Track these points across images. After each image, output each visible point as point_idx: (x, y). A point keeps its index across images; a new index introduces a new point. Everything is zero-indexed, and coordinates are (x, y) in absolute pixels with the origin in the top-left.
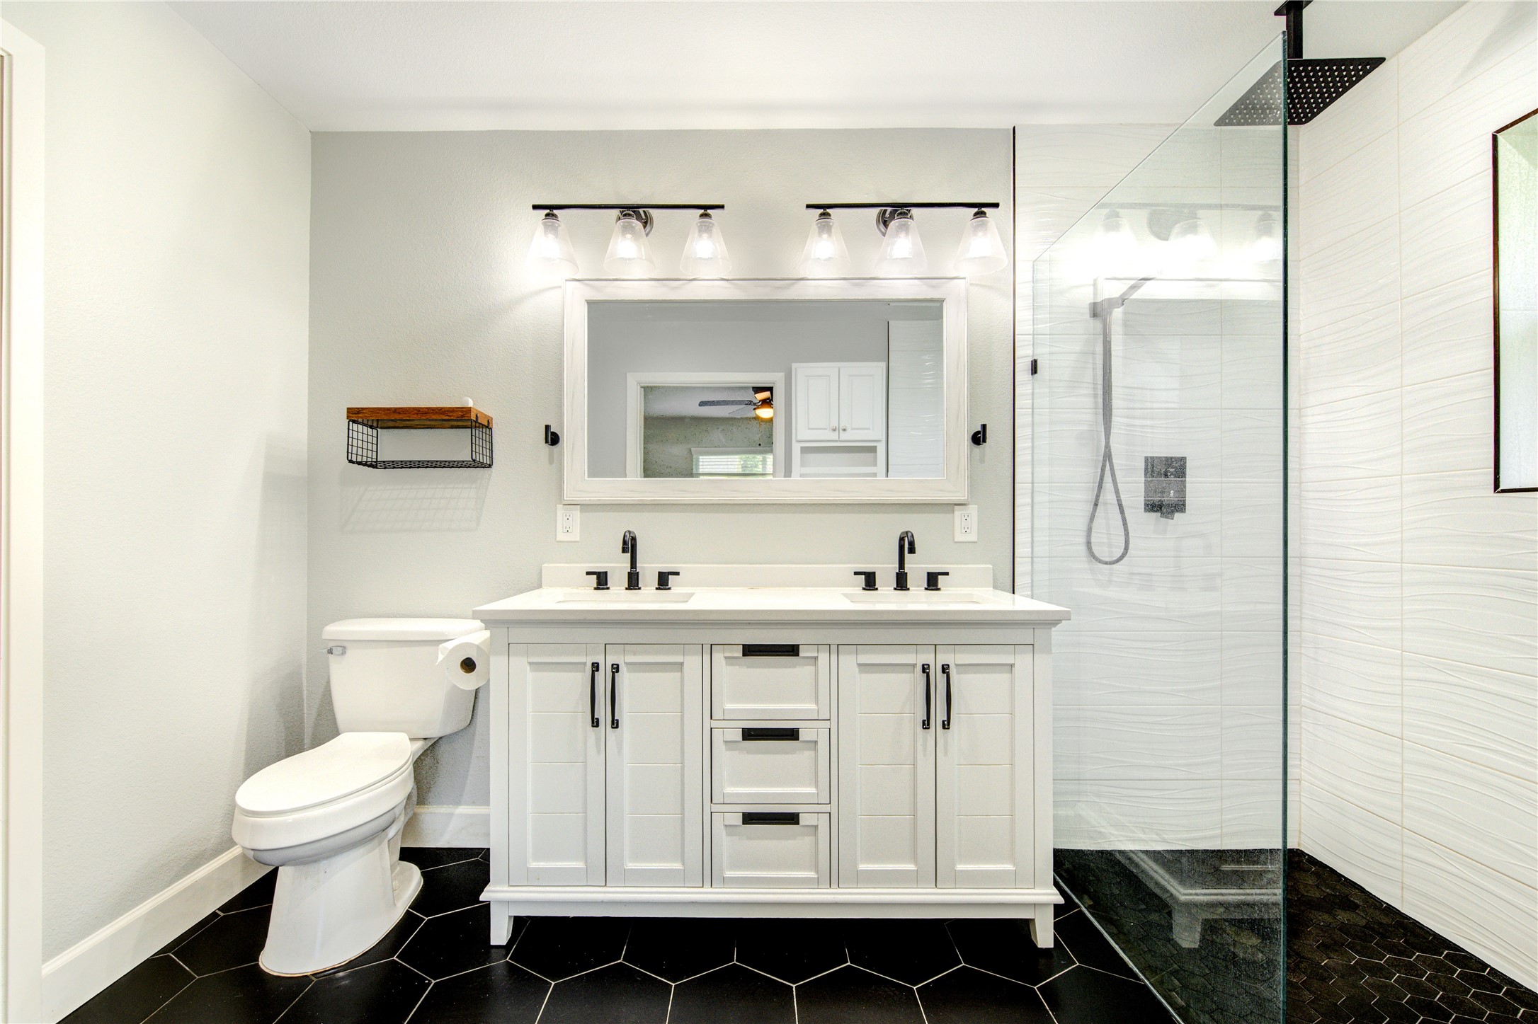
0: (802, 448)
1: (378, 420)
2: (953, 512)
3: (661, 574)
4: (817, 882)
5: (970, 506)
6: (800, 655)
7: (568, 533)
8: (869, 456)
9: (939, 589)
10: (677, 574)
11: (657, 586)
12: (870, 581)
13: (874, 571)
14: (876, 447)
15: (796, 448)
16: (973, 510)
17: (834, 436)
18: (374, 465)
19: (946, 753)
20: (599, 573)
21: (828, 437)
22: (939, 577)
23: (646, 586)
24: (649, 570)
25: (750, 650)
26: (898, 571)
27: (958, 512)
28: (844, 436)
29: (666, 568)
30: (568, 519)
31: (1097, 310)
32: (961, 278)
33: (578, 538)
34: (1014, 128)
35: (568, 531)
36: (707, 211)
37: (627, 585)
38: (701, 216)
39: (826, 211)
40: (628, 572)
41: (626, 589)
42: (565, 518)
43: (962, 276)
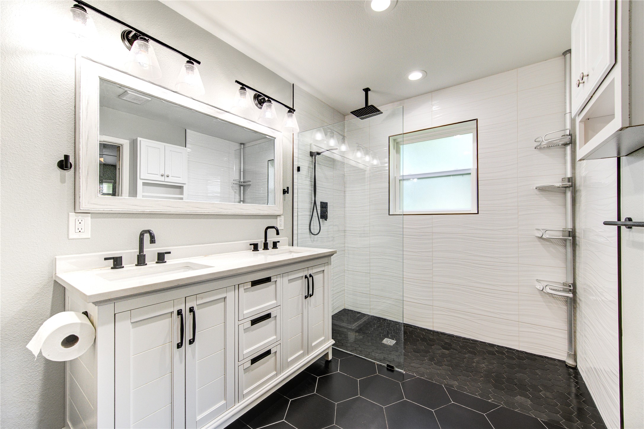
0: (143, 183)
3: (159, 254)
4: (276, 375)
5: (282, 216)
6: (271, 281)
7: (80, 233)
8: (178, 190)
9: (277, 248)
10: (169, 253)
11: (157, 262)
13: (257, 243)
14: (183, 186)
15: (140, 183)
17: (162, 179)
19: (310, 306)
20: (114, 258)
21: (158, 178)
25: (254, 283)
26: (264, 242)
27: (278, 219)
28: (167, 179)
30: (80, 223)
31: (312, 154)
32: (281, 132)
33: (89, 236)
34: (293, 84)
35: (80, 231)
36: (191, 60)
37: (136, 263)
38: (188, 62)
39: (243, 87)
40: (137, 255)
41: (136, 266)
42: (77, 223)
43: (281, 131)
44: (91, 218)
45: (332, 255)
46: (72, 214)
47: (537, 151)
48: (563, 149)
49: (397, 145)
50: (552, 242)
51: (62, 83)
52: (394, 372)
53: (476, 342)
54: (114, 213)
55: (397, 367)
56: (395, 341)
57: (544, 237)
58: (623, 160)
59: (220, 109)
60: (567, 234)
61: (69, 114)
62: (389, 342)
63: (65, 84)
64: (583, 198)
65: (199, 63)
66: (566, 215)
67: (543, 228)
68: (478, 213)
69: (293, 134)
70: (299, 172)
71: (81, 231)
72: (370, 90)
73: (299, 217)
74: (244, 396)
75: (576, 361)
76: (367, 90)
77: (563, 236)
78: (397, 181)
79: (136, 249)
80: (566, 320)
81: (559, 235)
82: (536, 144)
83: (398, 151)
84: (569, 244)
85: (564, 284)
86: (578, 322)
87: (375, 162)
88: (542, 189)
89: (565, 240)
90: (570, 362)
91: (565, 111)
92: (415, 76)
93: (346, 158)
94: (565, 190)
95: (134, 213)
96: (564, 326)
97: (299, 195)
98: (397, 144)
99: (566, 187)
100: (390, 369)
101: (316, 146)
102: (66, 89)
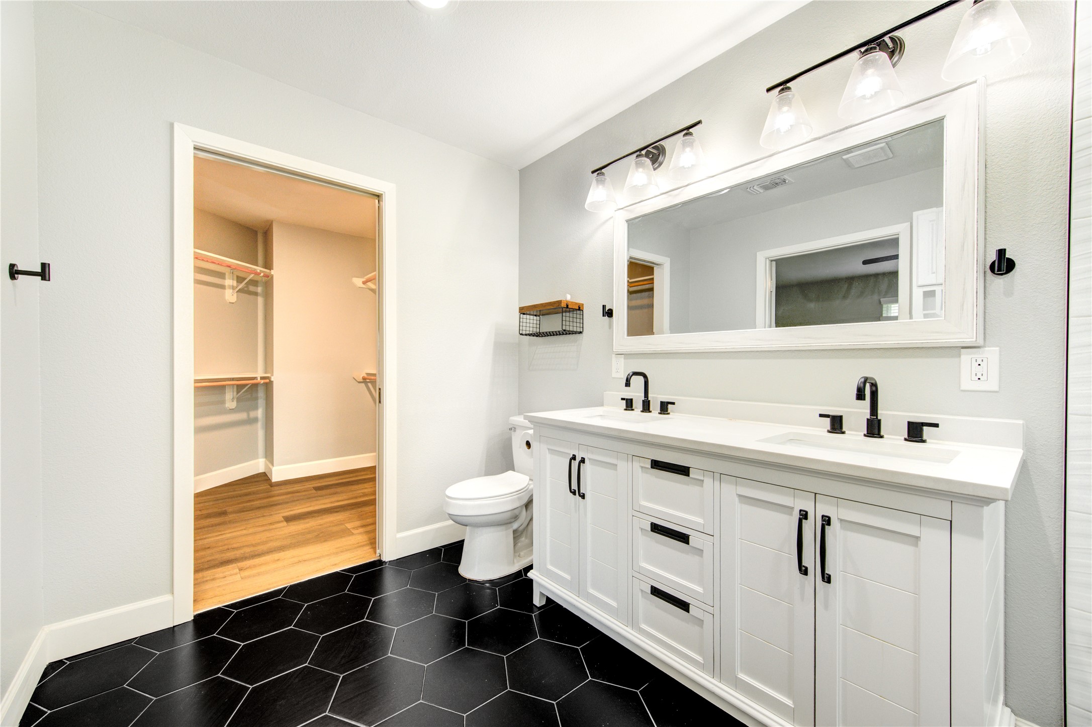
0: (925, 292)
1: (540, 311)
2: (960, 356)
3: (662, 403)
4: (702, 667)
5: (986, 349)
6: (691, 475)
7: (618, 373)
9: (924, 441)
10: (673, 403)
11: (660, 412)
12: (837, 424)
13: (841, 414)
15: (917, 293)
16: (991, 354)
18: (538, 335)
19: (826, 606)
20: (627, 399)
22: (925, 428)
23: (672, 412)
24: (656, 398)
25: (656, 465)
26: (869, 417)
27: (966, 357)
29: (666, 399)
59: (754, 162)
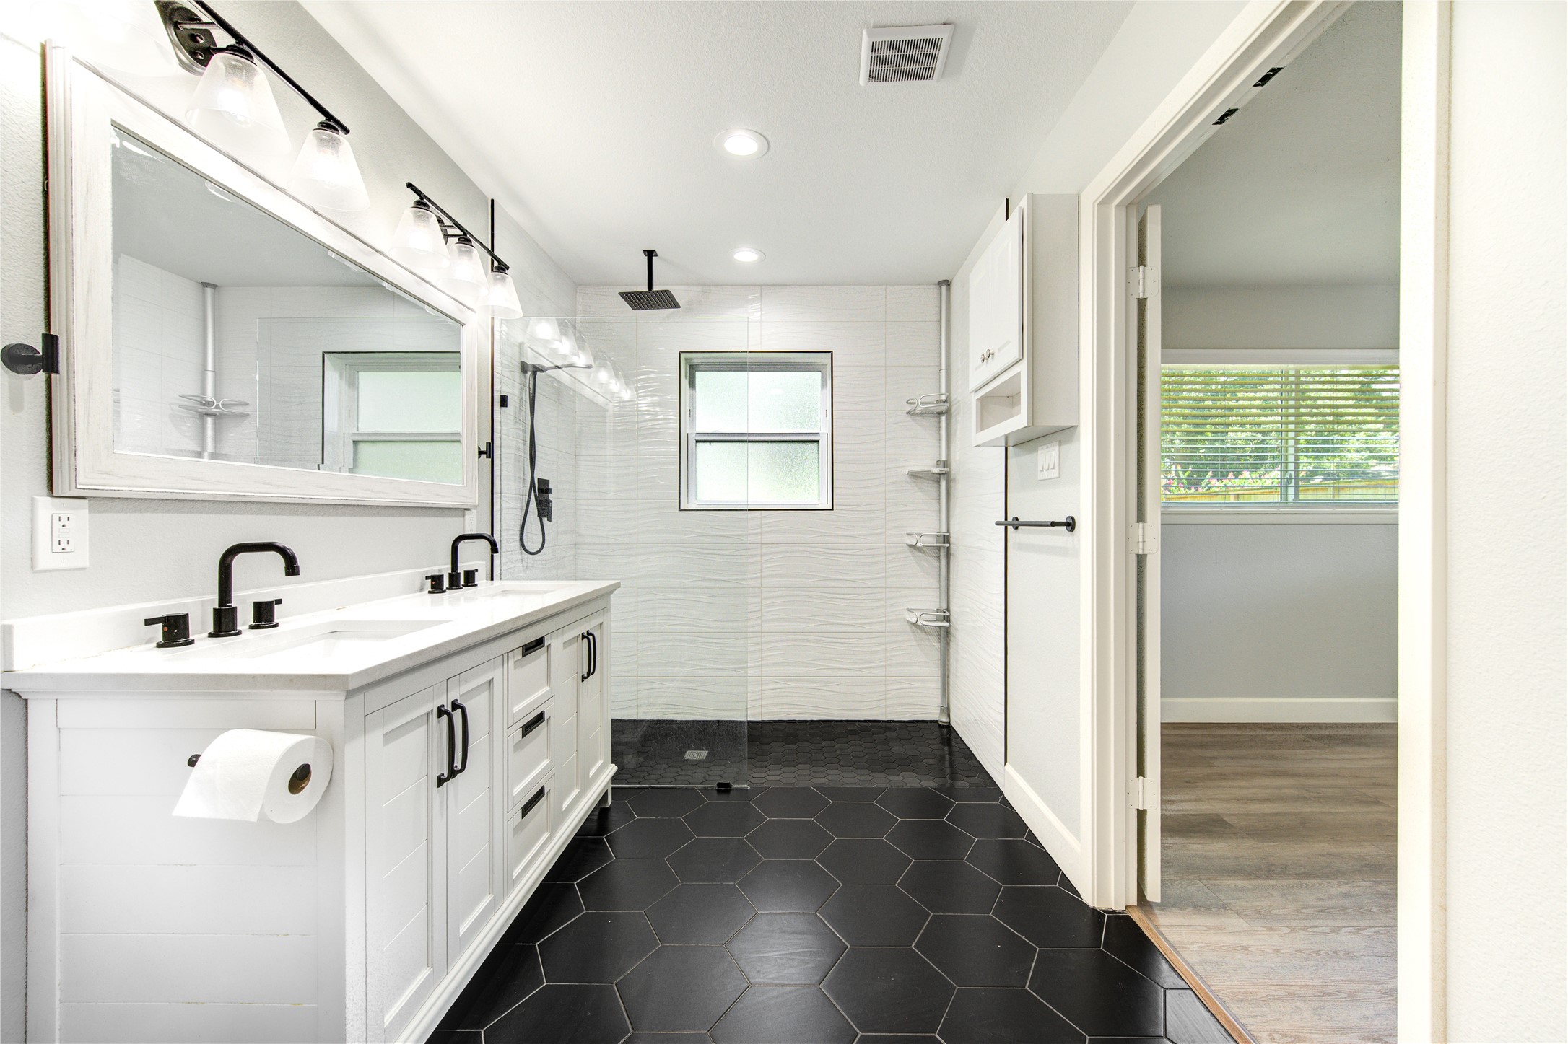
2: (464, 516)
3: (258, 605)
5: (472, 511)
7: (64, 554)
10: (280, 602)
16: (474, 515)
26: (451, 572)
30: (63, 526)
31: (524, 368)
32: (475, 312)
33: (85, 563)
34: (492, 201)
35: (63, 549)
36: (331, 123)
37: (211, 630)
38: (322, 124)
39: (423, 203)
40: (215, 609)
41: (209, 637)
42: (57, 525)
43: (475, 310)
44: (90, 512)
45: (612, 592)
46: (44, 502)
47: (908, 418)
48: (936, 420)
49: (693, 369)
50: (924, 552)
51: (8, 119)
52: (732, 793)
53: (830, 724)
54: (142, 499)
55: (737, 782)
56: (707, 752)
57: (919, 545)
58: (1010, 449)
60: (942, 540)
61: (29, 211)
62: (696, 755)
63: (17, 122)
64: (959, 489)
65: (346, 131)
66: (940, 514)
67: (917, 532)
68: (832, 509)
69: (493, 318)
70: (504, 408)
71: (68, 548)
72: (657, 255)
73: (503, 512)
74: (515, 882)
75: (949, 716)
76: (650, 254)
77: (937, 543)
78: (692, 442)
79: (212, 594)
80: (939, 662)
81: (932, 542)
82: (909, 408)
83: (692, 384)
84: (943, 554)
85: (938, 610)
86: (952, 660)
87: (627, 395)
88: (914, 476)
89: (939, 548)
90: (944, 719)
91: (940, 366)
92: (746, 256)
93: (578, 380)
94: (940, 478)
95: (186, 500)
96: (936, 671)
97: (503, 462)
98: (690, 368)
99: (940, 474)
100: (724, 788)
101: (532, 349)
102: (20, 139)
